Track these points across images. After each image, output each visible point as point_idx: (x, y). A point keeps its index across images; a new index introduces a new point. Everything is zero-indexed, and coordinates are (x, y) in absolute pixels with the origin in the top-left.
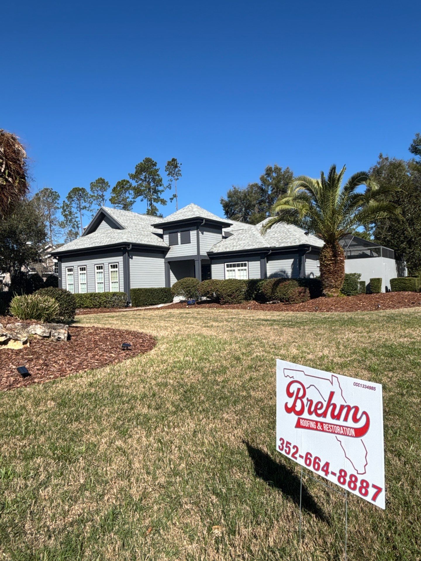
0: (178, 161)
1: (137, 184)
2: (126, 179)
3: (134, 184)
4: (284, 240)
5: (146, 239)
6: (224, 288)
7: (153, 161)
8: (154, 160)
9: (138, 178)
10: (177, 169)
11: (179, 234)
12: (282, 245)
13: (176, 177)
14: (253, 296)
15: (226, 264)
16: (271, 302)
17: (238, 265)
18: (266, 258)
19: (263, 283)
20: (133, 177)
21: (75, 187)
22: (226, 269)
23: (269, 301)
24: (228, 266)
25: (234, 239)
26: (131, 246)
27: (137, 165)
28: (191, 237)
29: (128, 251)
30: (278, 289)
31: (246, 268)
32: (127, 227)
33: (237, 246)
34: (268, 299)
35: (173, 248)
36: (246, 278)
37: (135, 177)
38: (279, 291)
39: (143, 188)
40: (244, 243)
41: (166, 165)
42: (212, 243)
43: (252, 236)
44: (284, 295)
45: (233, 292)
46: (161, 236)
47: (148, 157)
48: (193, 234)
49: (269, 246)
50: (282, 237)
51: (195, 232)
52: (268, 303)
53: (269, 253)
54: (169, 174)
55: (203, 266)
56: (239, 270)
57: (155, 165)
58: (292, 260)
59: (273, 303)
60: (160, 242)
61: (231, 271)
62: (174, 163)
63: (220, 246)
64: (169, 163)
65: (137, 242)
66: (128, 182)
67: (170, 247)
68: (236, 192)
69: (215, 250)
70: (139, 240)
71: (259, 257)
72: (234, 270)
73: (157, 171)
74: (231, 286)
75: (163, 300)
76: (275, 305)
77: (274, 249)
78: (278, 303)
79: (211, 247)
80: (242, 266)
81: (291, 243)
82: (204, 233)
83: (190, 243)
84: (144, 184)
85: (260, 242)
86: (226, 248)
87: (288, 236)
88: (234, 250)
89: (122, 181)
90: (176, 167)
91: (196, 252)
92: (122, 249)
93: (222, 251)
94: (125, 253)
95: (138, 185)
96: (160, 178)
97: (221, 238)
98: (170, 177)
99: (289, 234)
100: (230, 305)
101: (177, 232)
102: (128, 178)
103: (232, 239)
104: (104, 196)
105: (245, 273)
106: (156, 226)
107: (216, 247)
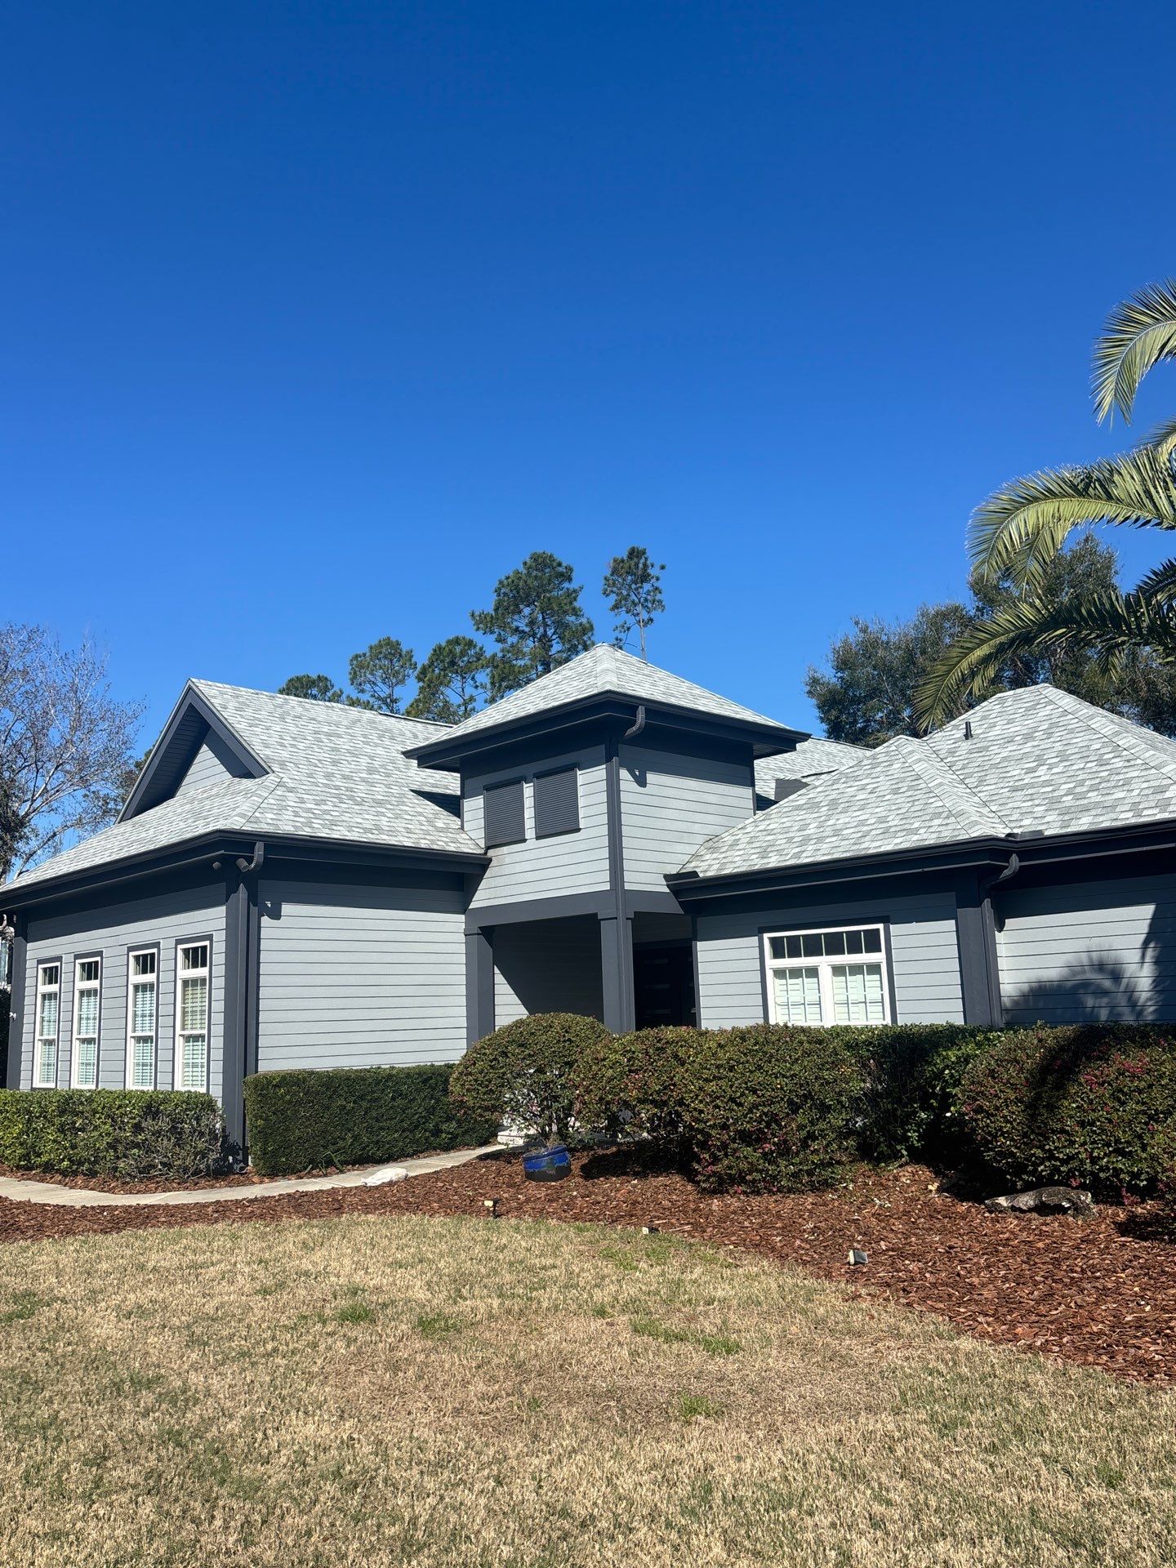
0: (652, 557)
1: (500, 646)
2: (461, 635)
3: (490, 646)
4: (1093, 796)
5: (368, 820)
6: (712, 1087)
7: (560, 565)
8: (565, 558)
9: (503, 627)
10: (647, 586)
11: (528, 790)
12: (1083, 823)
13: (644, 615)
14: (913, 1135)
15: (766, 936)
16: (1026, 1200)
17: (834, 946)
18: (987, 902)
19: (966, 1059)
20: (485, 623)
21: (293, 675)
22: (772, 963)
23: (1010, 1191)
24: (778, 951)
25: (813, 806)
26: (259, 851)
27: (501, 582)
28: (581, 802)
29: (251, 881)
30: (1069, 1106)
31: (879, 957)
32: (282, 764)
33: (820, 840)
34: (1001, 1173)
35: (504, 857)
36: (877, 1018)
37: (492, 625)
38: (1082, 1124)
39: (521, 663)
40: (862, 823)
41: (608, 573)
42: (696, 828)
43: (904, 786)
44: (1120, 1152)
45: (774, 1119)
46: (451, 804)
47: (539, 551)
48: (590, 783)
49: (1001, 832)
50: (1082, 783)
51: (599, 773)
52: (1002, 1201)
53: (1006, 872)
54: (616, 607)
55: (643, 955)
56: (838, 970)
57: (567, 576)
58: (1148, 910)
59: (1042, 1209)
60: (446, 830)
61: (796, 973)
62: (637, 565)
63: (736, 843)
64: (618, 568)
65: (306, 832)
66: (470, 644)
67: (491, 853)
68: (870, 647)
69: (709, 867)
70: (317, 824)
71: (951, 897)
72: (813, 972)
73: (572, 595)
74: (759, 1077)
75: (437, 1132)
76: (1053, 1224)
77: (1035, 847)
78: (1078, 1209)
79: (693, 850)
80: (855, 949)
81: (1135, 807)
82: (651, 777)
83: (578, 830)
84: (529, 645)
85: (950, 815)
86: (764, 854)
87: (1112, 772)
88: (805, 860)
89: (449, 642)
90: (645, 578)
91: (606, 876)
92: (216, 865)
93: (743, 868)
94: (236, 890)
95: (502, 651)
96: (584, 621)
97: (750, 804)
98: (624, 617)
99: (1118, 763)
100: (755, 1201)
101: (518, 781)
102: (469, 631)
103: (799, 808)
104: (395, 701)
105: (874, 987)
106: (428, 757)
107: (713, 850)
